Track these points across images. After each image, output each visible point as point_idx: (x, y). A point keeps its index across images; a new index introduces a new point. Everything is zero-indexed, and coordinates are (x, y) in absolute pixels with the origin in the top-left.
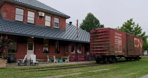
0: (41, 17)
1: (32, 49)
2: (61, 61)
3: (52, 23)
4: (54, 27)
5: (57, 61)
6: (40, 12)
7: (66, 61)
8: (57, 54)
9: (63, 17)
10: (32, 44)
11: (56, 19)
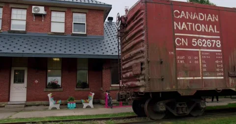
0: (39, 16)
1: (23, 82)
2: (71, 105)
3: (69, 24)
4: (73, 33)
5: (58, 106)
6: (33, 7)
7: (85, 105)
8: (81, 89)
9: (98, 10)
10: (23, 71)
11: (80, 15)
